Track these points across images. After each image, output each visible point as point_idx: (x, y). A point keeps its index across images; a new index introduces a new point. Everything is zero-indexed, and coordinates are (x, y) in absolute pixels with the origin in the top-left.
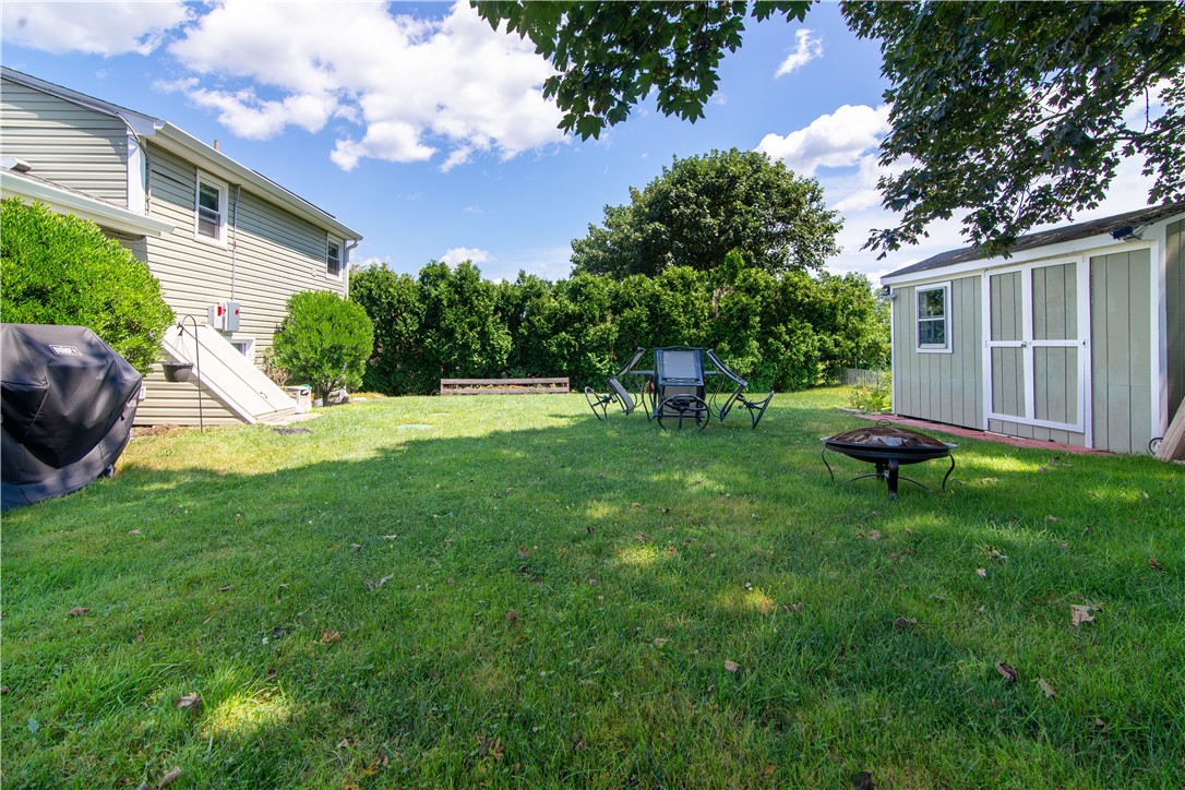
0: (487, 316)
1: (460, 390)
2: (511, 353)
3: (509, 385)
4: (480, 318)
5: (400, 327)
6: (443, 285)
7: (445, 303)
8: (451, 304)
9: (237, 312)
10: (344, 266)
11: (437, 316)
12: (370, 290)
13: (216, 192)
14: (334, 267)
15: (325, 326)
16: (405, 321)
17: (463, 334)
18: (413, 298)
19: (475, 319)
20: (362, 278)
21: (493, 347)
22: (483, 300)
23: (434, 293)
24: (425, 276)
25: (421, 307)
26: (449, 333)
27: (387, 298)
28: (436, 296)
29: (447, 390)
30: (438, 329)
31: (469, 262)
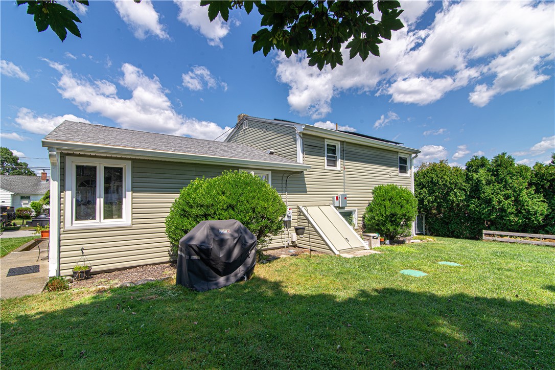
0: (521, 190)
1: (499, 239)
2: (547, 216)
3: (545, 239)
4: (514, 191)
5: (452, 197)
6: (482, 171)
7: (484, 182)
8: (489, 183)
9: (345, 198)
10: (411, 168)
11: (478, 190)
12: (432, 178)
13: (335, 146)
14: (403, 169)
15: (388, 203)
16: (455, 194)
17: (499, 202)
18: (461, 181)
19: (510, 192)
20: (428, 172)
21: (528, 212)
22: (517, 179)
23: (475, 176)
24: (469, 167)
25: (467, 187)
26: (489, 202)
27: (442, 182)
28: (477, 178)
29: (488, 238)
30: (479, 198)
31: (504, 154)
